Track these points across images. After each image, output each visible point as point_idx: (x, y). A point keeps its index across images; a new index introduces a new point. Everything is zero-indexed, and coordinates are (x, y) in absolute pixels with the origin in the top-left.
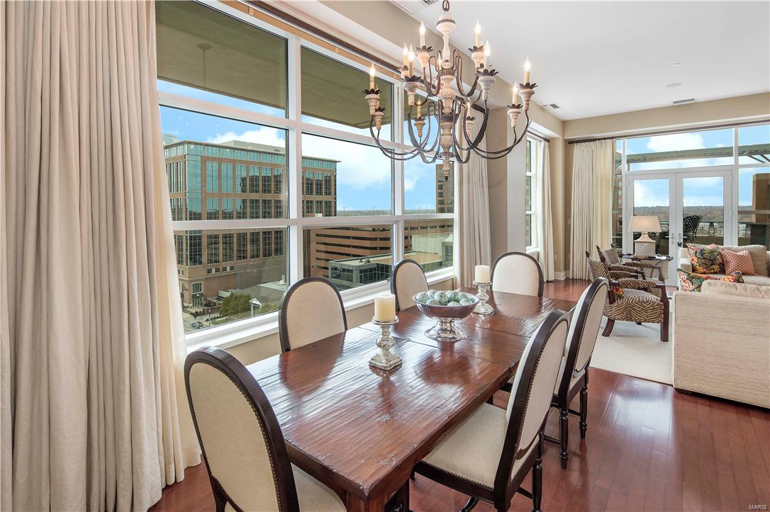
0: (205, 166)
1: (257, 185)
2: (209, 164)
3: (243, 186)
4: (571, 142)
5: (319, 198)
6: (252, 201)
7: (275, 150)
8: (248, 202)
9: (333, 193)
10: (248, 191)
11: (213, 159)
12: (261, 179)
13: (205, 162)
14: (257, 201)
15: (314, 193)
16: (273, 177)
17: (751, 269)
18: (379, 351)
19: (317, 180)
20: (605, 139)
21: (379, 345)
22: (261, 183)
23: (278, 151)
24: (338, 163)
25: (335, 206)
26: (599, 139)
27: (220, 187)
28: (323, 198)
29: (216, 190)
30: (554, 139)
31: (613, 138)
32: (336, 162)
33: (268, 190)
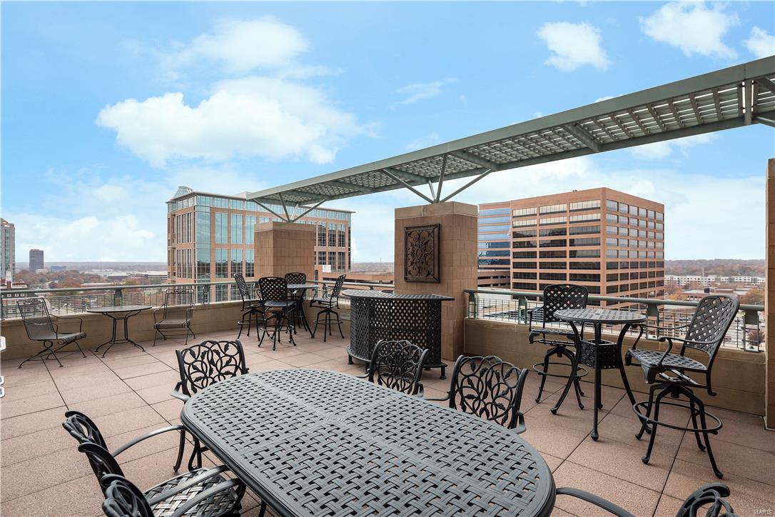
0: (214, 217)
2: (218, 215)
5: (332, 249)
9: (347, 245)
11: (222, 210)
13: (214, 213)
15: (327, 244)
19: (331, 231)
24: (352, 214)
27: (229, 238)
28: (337, 249)
29: (225, 241)
32: (350, 213)
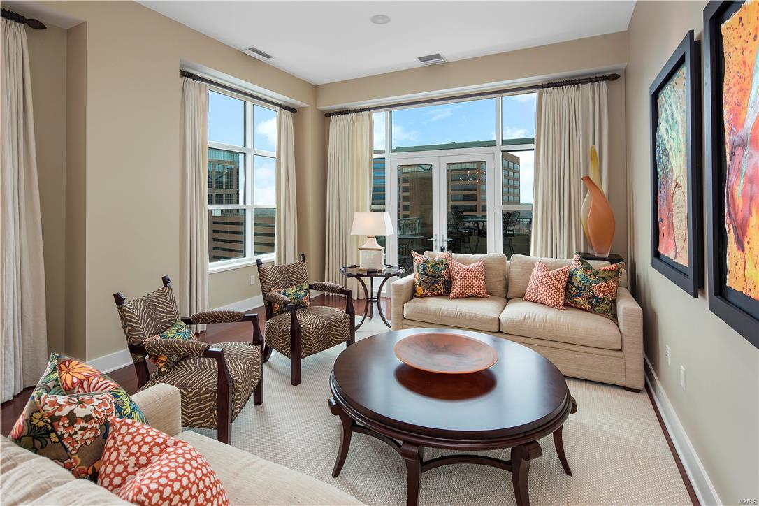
4: (327, 114)
9: (235, 187)
19: (217, 172)
31: (369, 109)
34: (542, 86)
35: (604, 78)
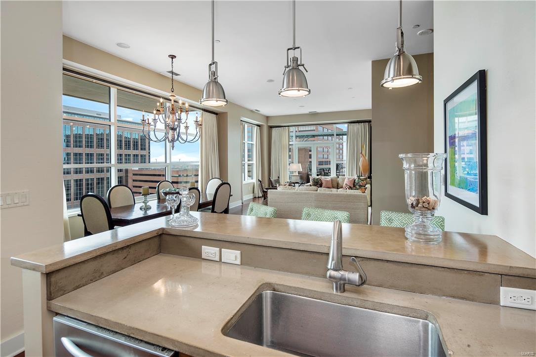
1: (81, 142)
3: (67, 142)
4: (271, 127)
5: (136, 152)
6: (76, 154)
7: (97, 114)
8: (72, 155)
9: (147, 149)
10: (72, 146)
12: (84, 137)
14: (81, 154)
15: (132, 149)
16: (95, 135)
17: (331, 186)
18: (144, 204)
19: (134, 139)
20: (285, 126)
21: (143, 202)
22: (84, 140)
23: (100, 115)
25: (149, 159)
26: (283, 127)
28: (139, 152)
30: (262, 125)
31: (288, 126)
33: (91, 146)
34: (349, 123)
35: (367, 122)
